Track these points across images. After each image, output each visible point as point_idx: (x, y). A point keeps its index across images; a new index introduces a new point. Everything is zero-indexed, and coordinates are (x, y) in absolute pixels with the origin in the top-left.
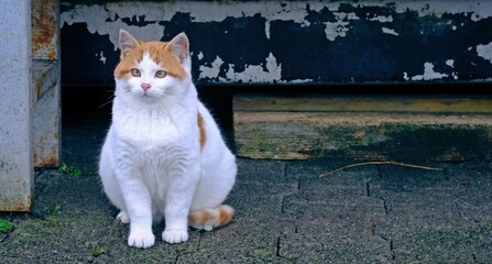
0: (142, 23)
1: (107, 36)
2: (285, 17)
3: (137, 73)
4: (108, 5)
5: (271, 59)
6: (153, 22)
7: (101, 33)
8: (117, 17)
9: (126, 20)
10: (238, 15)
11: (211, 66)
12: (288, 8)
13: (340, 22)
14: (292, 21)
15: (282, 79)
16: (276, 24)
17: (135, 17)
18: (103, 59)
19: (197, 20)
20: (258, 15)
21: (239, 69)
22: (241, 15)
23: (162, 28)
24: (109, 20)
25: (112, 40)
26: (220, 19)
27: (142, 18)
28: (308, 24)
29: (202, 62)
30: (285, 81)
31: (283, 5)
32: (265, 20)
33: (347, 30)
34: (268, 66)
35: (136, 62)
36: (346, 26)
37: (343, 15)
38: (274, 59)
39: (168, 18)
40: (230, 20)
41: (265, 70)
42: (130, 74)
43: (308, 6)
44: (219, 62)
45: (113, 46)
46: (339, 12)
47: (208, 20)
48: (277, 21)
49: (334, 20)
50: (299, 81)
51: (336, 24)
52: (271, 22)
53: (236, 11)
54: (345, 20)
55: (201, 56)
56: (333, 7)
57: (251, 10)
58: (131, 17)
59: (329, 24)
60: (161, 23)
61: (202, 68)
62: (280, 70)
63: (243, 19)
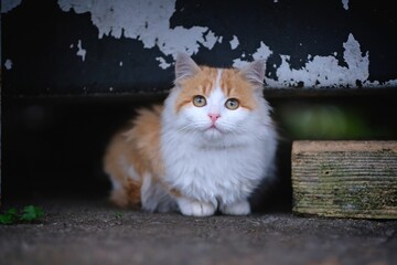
1: (88, 15)
5: (351, 45)
7: (79, 11)
11: (251, 60)
15: (371, 79)
18: (82, 53)
21: (297, 64)
25: (95, 21)
29: (237, 54)
30: (376, 83)
34: (347, 57)
38: (357, 45)
41: (342, 63)
44: (263, 52)
45: (96, 30)
55: (235, 43)
61: (237, 63)
62: (366, 61)
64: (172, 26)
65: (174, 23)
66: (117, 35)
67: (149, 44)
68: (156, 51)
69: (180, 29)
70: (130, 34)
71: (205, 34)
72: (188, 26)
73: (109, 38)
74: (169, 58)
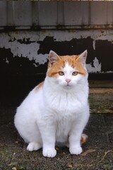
0: (28, 42)
1: (10, 49)
2: (103, 38)
3: (62, 73)
4: (10, 33)
5: (96, 60)
6: (34, 42)
7: (6, 48)
8: (15, 39)
9: (20, 41)
10: (78, 37)
12: (105, 33)
14: (107, 40)
15: (101, 71)
16: (98, 42)
17: (24, 39)
18: (7, 62)
19: (57, 40)
20: (89, 37)
22: (80, 38)
23: (38, 45)
24: (10, 41)
25: (12, 51)
26: (69, 40)
27: (28, 39)
30: (103, 72)
31: (102, 32)
32: (93, 40)
34: (95, 64)
35: (61, 68)
38: (97, 60)
39: (42, 39)
40: (74, 40)
41: (93, 66)
42: (58, 74)
45: (12, 54)
47: (63, 40)
48: (99, 40)
50: (110, 72)
52: (96, 41)
53: (77, 35)
57: (85, 34)
58: (22, 39)
60: (38, 42)
62: (100, 66)
63: (82, 40)
64: (38, 54)
65: (39, 52)
66: (20, 56)
67: (31, 59)
68: (33, 61)
69: (41, 55)
70: (24, 56)
72: (44, 54)
73: (17, 57)
74: (37, 64)
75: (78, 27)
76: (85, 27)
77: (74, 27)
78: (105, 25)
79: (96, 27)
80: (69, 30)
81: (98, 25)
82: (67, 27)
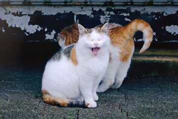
0: (21, 15)
1: (5, 20)
2: (83, 13)
4: (6, 7)
6: (26, 15)
7: (3, 19)
8: (10, 12)
9: (14, 14)
10: (62, 12)
11: (50, 34)
12: (84, 9)
13: (107, 16)
14: (86, 15)
17: (17, 12)
18: (4, 31)
19: (45, 14)
20: (71, 12)
22: (63, 12)
23: (29, 17)
24: (6, 14)
25: (7, 22)
26: (54, 14)
27: (21, 13)
28: (93, 16)
29: (46, 32)
31: (82, 8)
32: (74, 14)
33: (109, 19)
36: (109, 17)
37: (108, 13)
39: (32, 13)
40: (59, 14)
43: (93, 9)
44: (54, 32)
45: (8, 25)
46: (106, 11)
47: (49, 14)
48: (80, 15)
49: (104, 15)
51: (105, 17)
52: (77, 15)
53: (61, 10)
54: (109, 15)
55: (46, 30)
56: (104, 9)
57: (68, 10)
58: (16, 12)
59: (102, 16)
60: (29, 15)
61: (46, 35)
63: (65, 14)
64: (29, 25)
65: (29, 24)
66: (14, 26)
67: (23, 29)
68: (25, 31)
69: (31, 26)
70: (17, 26)
71: (38, 27)
72: (33, 25)
73: (11, 27)
74: (28, 33)
75: (62, 4)
76: (68, 4)
77: (58, 4)
78: (84, 2)
79: (77, 4)
80: (55, 6)
81: (78, 2)
82: (53, 4)
